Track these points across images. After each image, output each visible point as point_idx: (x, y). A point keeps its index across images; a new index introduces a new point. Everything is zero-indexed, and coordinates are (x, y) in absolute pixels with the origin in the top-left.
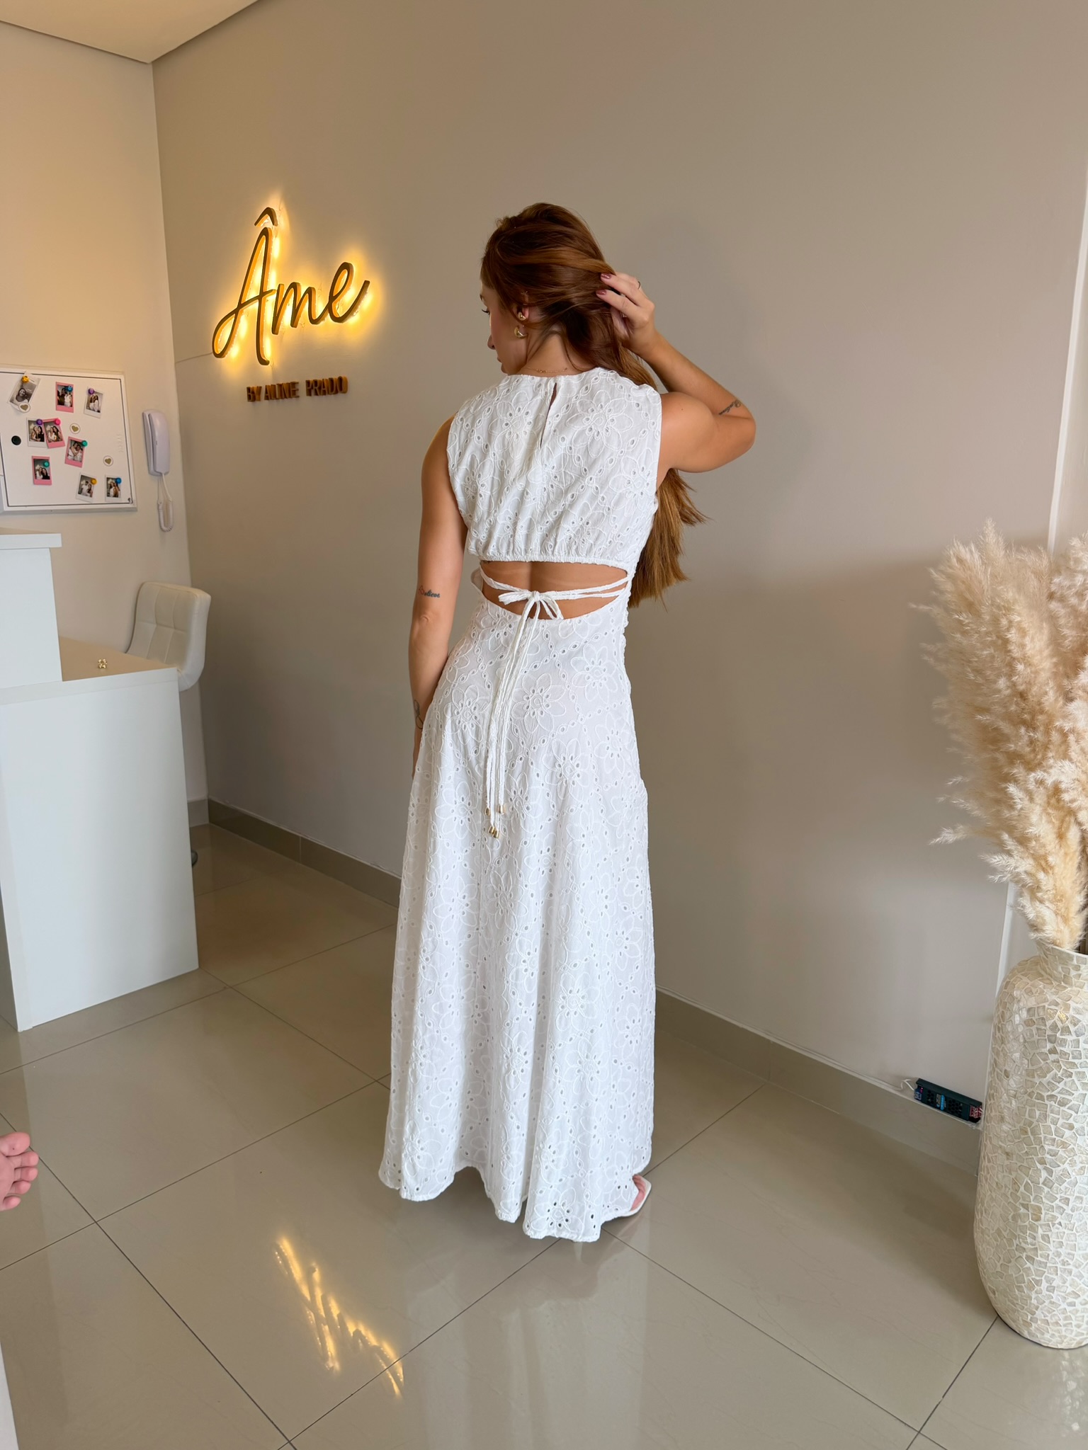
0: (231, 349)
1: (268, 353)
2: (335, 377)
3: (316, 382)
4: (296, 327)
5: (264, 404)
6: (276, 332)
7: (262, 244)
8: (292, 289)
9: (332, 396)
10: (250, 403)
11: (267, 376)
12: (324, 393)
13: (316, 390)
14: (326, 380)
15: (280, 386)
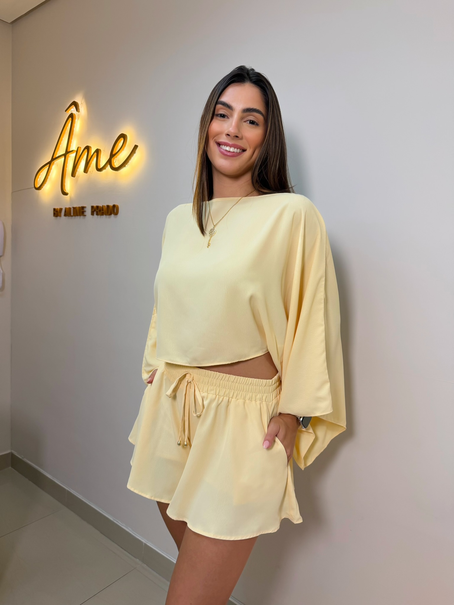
0: (45, 185)
1: (68, 188)
2: (111, 204)
3: (97, 207)
4: (87, 173)
5: (63, 218)
6: (74, 175)
7: (69, 123)
8: (86, 150)
9: (108, 216)
10: (54, 217)
11: (66, 202)
12: (102, 214)
13: (97, 212)
14: (105, 206)
15: (74, 208)
